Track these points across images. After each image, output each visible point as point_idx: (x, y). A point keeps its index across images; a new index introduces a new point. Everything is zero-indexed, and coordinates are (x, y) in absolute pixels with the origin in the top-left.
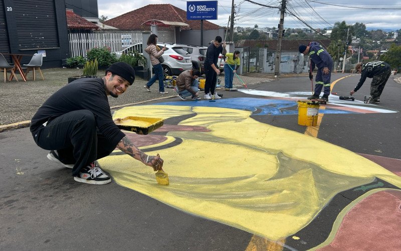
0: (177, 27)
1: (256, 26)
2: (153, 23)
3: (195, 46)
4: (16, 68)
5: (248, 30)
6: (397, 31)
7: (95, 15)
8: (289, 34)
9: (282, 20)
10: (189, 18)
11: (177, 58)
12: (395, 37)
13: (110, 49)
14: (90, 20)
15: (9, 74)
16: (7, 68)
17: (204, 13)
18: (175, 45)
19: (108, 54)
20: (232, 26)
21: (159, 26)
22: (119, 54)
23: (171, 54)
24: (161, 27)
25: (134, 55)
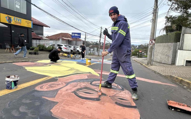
0: (69, 40)
1: (97, 42)
2: (60, 38)
3: (72, 45)
4: (12, 49)
5: (95, 42)
6: (138, 45)
7: (42, 35)
8: (107, 44)
9: (100, 40)
10: (72, 37)
11: (66, 48)
12: (137, 47)
13: (44, 45)
14: (40, 36)
15: (10, 50)
16: (9, 48)
17: (77, 36)
18: (65, 45)
19: (44, 46)
20: (85, 40)
21: (62, 39)
22: (47, 46)
23: (64, 47)
24: (63, 39)
25: (52, 47)
